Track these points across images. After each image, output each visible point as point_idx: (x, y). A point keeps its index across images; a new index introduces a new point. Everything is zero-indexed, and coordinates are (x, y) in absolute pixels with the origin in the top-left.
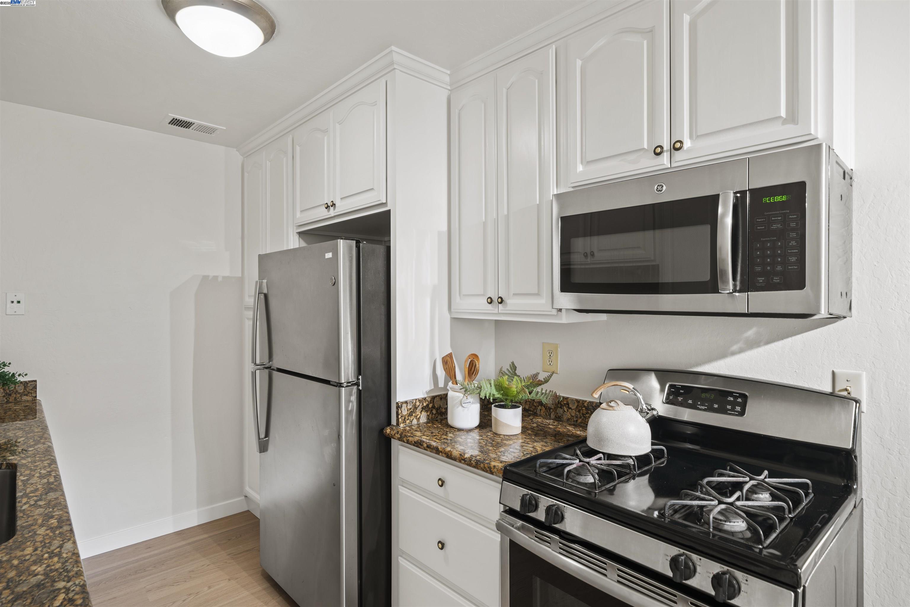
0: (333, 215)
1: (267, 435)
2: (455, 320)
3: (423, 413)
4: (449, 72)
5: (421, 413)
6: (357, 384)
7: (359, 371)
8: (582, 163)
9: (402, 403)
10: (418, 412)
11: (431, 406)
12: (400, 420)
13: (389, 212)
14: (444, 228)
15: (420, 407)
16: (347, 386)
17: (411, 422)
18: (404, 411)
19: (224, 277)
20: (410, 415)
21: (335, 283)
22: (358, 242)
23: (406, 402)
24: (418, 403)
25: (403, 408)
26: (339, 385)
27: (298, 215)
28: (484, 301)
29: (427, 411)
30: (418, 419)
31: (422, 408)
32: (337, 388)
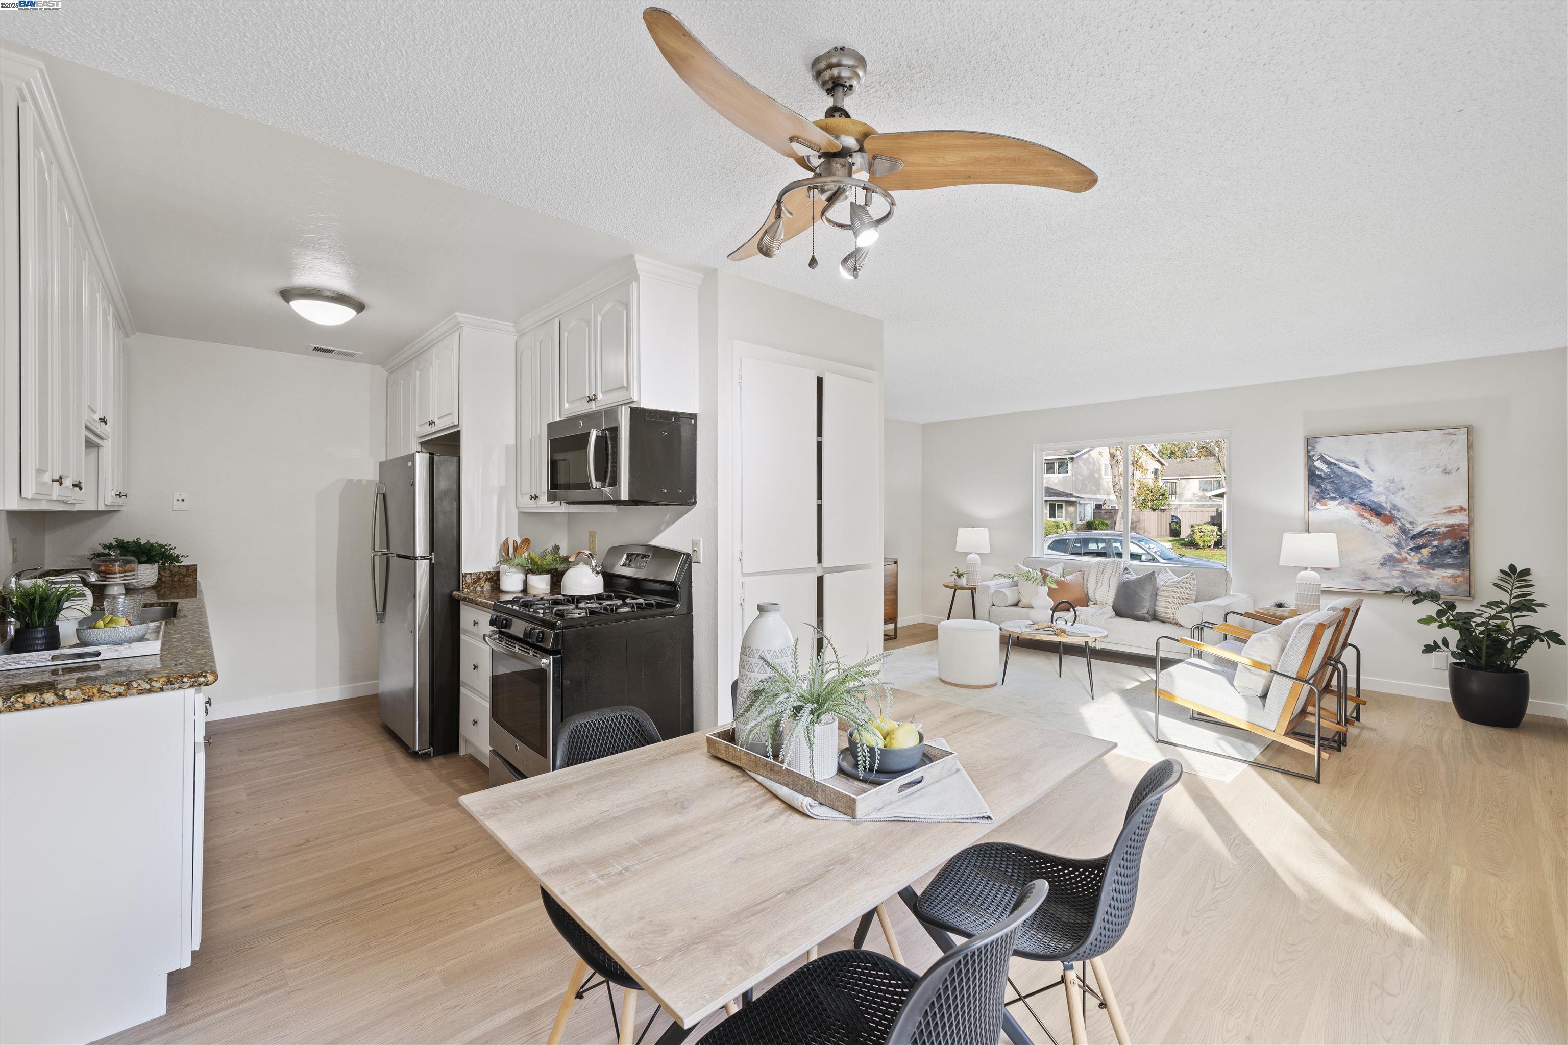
0: (434, 431)
1: (384, 609)
2: (520, 513)
3: (487, 583)
4: (512, 324)
5: (485, 582)
6: (431, 559)
7: (432, 548)
8: (568, 402)
9: (467, 574)
10: (482, 582)
11: (495, 578)
12: (464, 586)
13: (459, 432)
14: (512, 442)
15: (484, 578)
16: (421, 559)
17: (475, 588)
18: (469, 580)
19: (368, 481)
20: (475, 583)
21: (413, 484)
22: (432, 454)
23: (471, 574)
24: (482, 575)
25: (467, 577)
26: (415, 558)
27: (418, 428)
28: (529, 497)
29: (491, 582)
30: (482, 588)
31: (487, 579)
32: (413, 561)
